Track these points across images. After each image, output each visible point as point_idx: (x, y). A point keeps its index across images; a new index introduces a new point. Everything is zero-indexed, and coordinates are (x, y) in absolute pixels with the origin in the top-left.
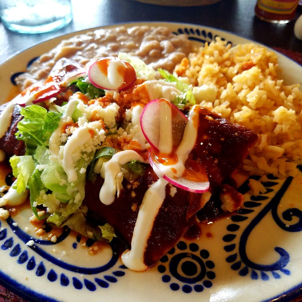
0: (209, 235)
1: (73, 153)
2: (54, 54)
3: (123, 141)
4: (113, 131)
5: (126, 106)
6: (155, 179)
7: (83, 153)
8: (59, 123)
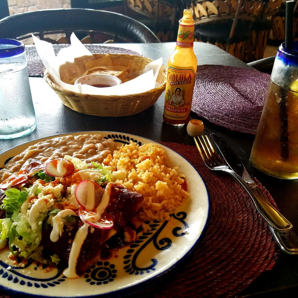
0: (116, 256)
1: (35, 213)
2: (23, 155)
3: (65, 205)
4: (59, 200)
5: (68, 185)
6: (83, 224)
7: (41, 213)
8: (27, 197)
